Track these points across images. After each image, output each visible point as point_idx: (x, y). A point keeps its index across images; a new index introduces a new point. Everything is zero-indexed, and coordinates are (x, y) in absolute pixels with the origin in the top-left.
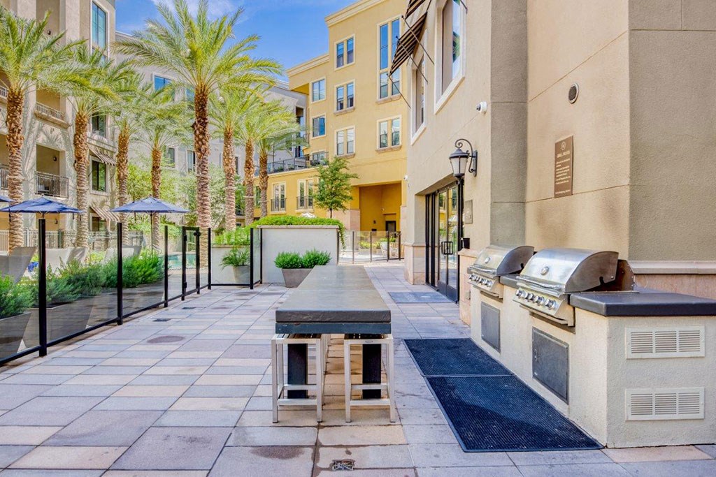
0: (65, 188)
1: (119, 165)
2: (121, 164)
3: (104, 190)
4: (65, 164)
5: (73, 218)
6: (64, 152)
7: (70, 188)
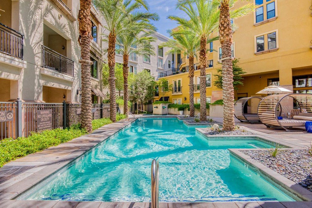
0: (71, 70)
1: (110, 56)
2: (111, 55)
3: (96, 77)
4: (71, 50)
5: (78, 94)
6: (70, 40)
7: (75, 70)
